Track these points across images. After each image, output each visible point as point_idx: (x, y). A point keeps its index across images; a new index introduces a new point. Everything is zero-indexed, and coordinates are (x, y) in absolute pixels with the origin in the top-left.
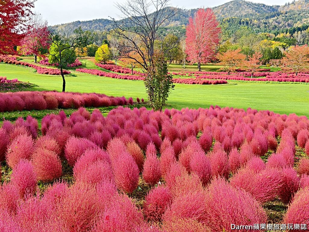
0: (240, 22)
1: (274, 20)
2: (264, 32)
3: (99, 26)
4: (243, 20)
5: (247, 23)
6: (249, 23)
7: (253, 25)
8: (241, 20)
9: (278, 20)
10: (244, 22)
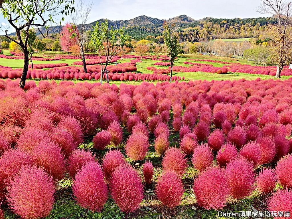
0: (140, 29)
1: (160, 28)
2: (152, 35)
3: (59, 30)
4: (141, 28)
5: (144, 30)
6: (145, 29)
7: (147, 31)
8: (140, 28)
9: (162, 28)
10: (142, 29)
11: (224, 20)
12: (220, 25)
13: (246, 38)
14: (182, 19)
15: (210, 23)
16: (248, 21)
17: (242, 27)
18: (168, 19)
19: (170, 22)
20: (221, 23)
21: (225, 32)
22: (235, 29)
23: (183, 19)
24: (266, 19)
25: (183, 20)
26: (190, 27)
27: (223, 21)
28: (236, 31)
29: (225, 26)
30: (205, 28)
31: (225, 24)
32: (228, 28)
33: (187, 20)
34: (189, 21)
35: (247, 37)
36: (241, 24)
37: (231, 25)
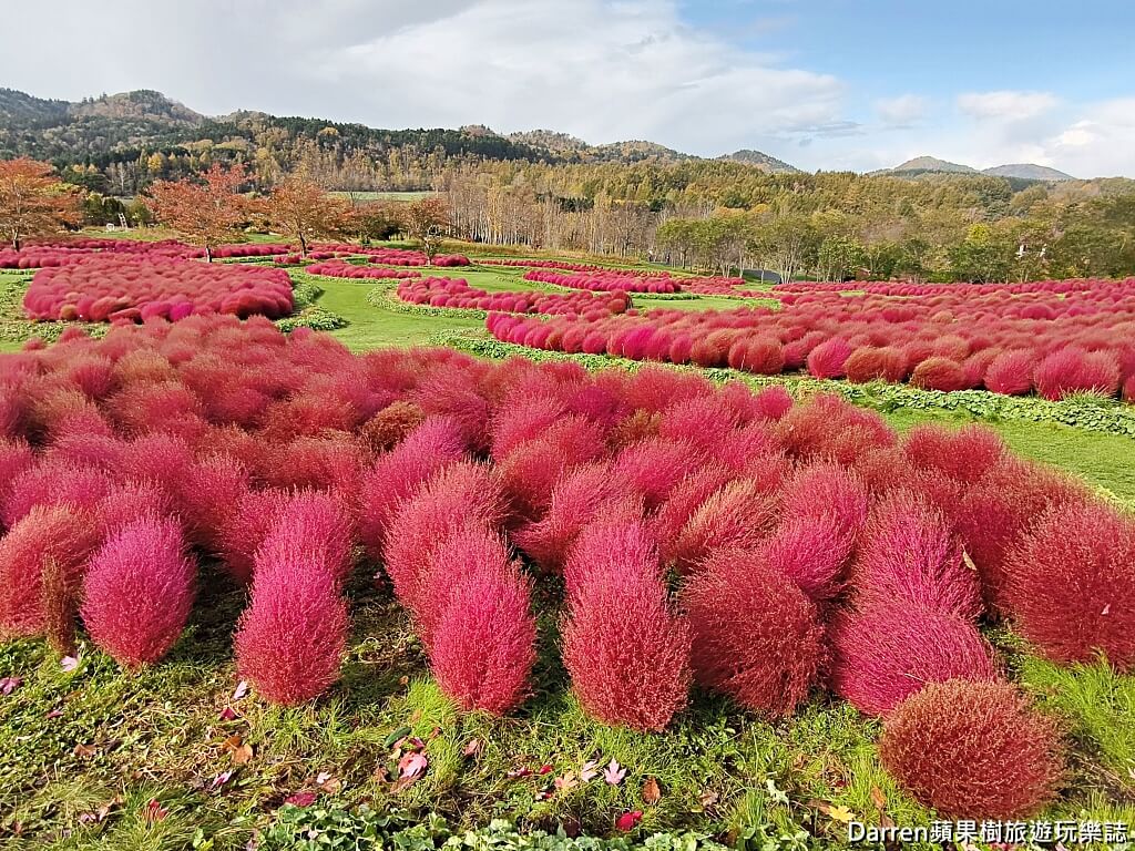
1: (55, 134)
9: (66, 135)
11: (327, 124)
12: (317, 141)
13: (411, 190)
14: (148, 106)
15: (277, 129)
16: (408, 137)
17: (393, 155)
18: (80, 100)
19: (86, 111)
20: (319, 133)
21: (340, 167)
22: (373, 160)
23: (152, 107)
24: (459, 136)
25: (150, 112)
26: (201, 138)
27: (327, 129)
28: (376, 168)
29: (337, 146)
30: (264, 145)
31: (335, 138)
32: (350, 156)
33: (169, 112)
34: (178, 117)
35: (416, 190)
36: (387, 146)
37: (354, 145)
